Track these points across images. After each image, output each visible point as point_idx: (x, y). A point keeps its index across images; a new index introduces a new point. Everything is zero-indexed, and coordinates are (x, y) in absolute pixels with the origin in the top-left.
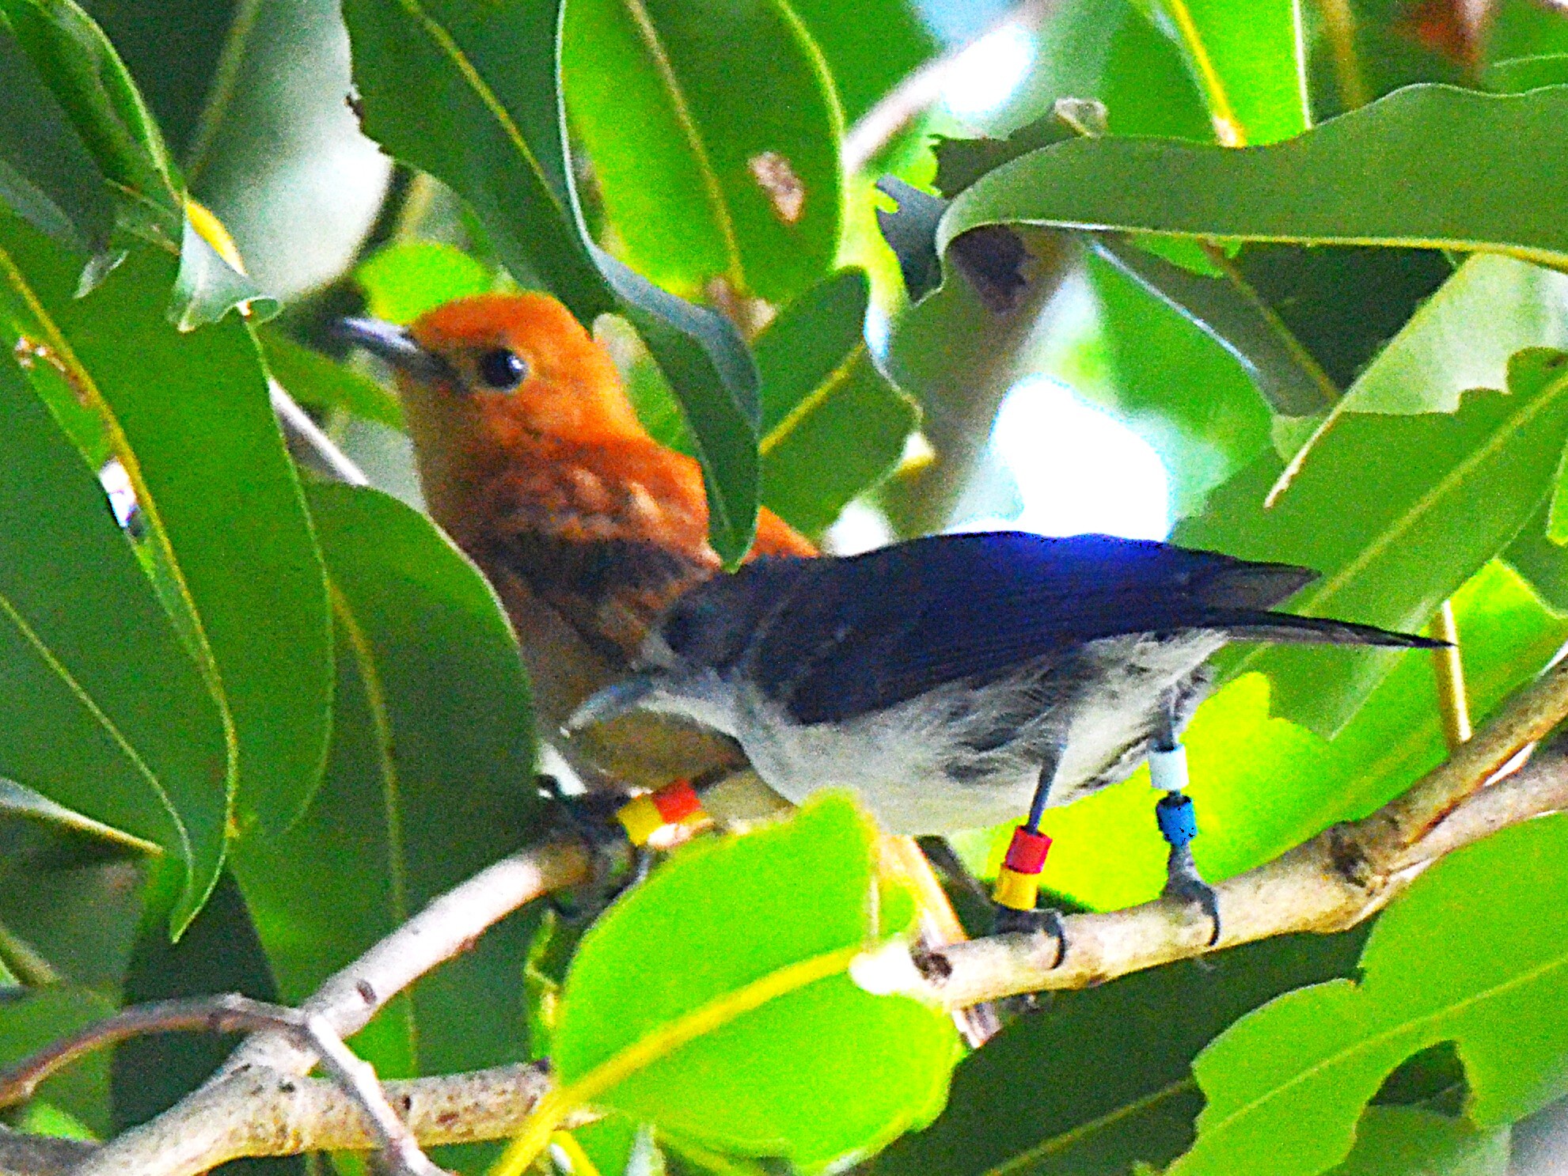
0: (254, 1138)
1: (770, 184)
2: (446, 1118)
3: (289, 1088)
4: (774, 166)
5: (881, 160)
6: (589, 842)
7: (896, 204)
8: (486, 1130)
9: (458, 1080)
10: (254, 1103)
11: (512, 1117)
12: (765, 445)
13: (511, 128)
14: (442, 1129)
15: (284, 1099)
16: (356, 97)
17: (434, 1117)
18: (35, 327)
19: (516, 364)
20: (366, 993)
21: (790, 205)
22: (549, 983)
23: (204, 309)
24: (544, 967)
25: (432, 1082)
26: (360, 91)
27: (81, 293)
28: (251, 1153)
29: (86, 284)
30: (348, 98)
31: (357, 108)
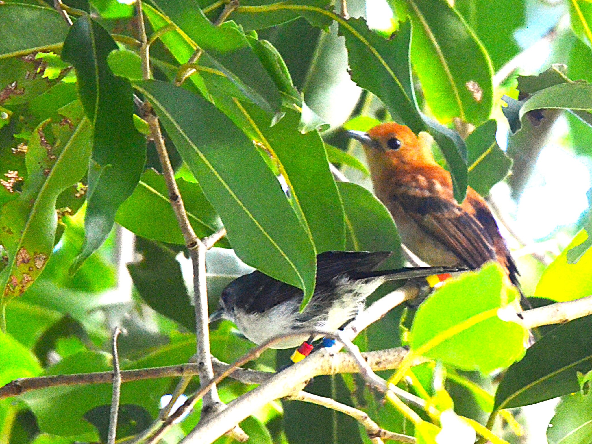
0: (322, 369)
1: (472, 90)
2: (378, 363)
3: (332, 355)
4: (474, 85)
5: (505, 83)
6: (418, 286)
7: (507, 104)
8: (389, 367)
9: (381, 352)
10: (322, 359)
11: (397, 363)
12: (469, 169)
13: (395, 78)
14: (377, 366)
15: (331, 358)
16: (349, 69)
17: (374, 363)
18: (258, 137)
19: (398, 143)
20: (354, 330)
21: (478, 96)
22: (406, 329)
23: (309, 127)
24: (404, 324)
25: (373, 353)
26: (351, 68)
27: (272, 125)
28: (322, 374)
29: (274, 122)
30: (347, 70)
31: (350, 72)
